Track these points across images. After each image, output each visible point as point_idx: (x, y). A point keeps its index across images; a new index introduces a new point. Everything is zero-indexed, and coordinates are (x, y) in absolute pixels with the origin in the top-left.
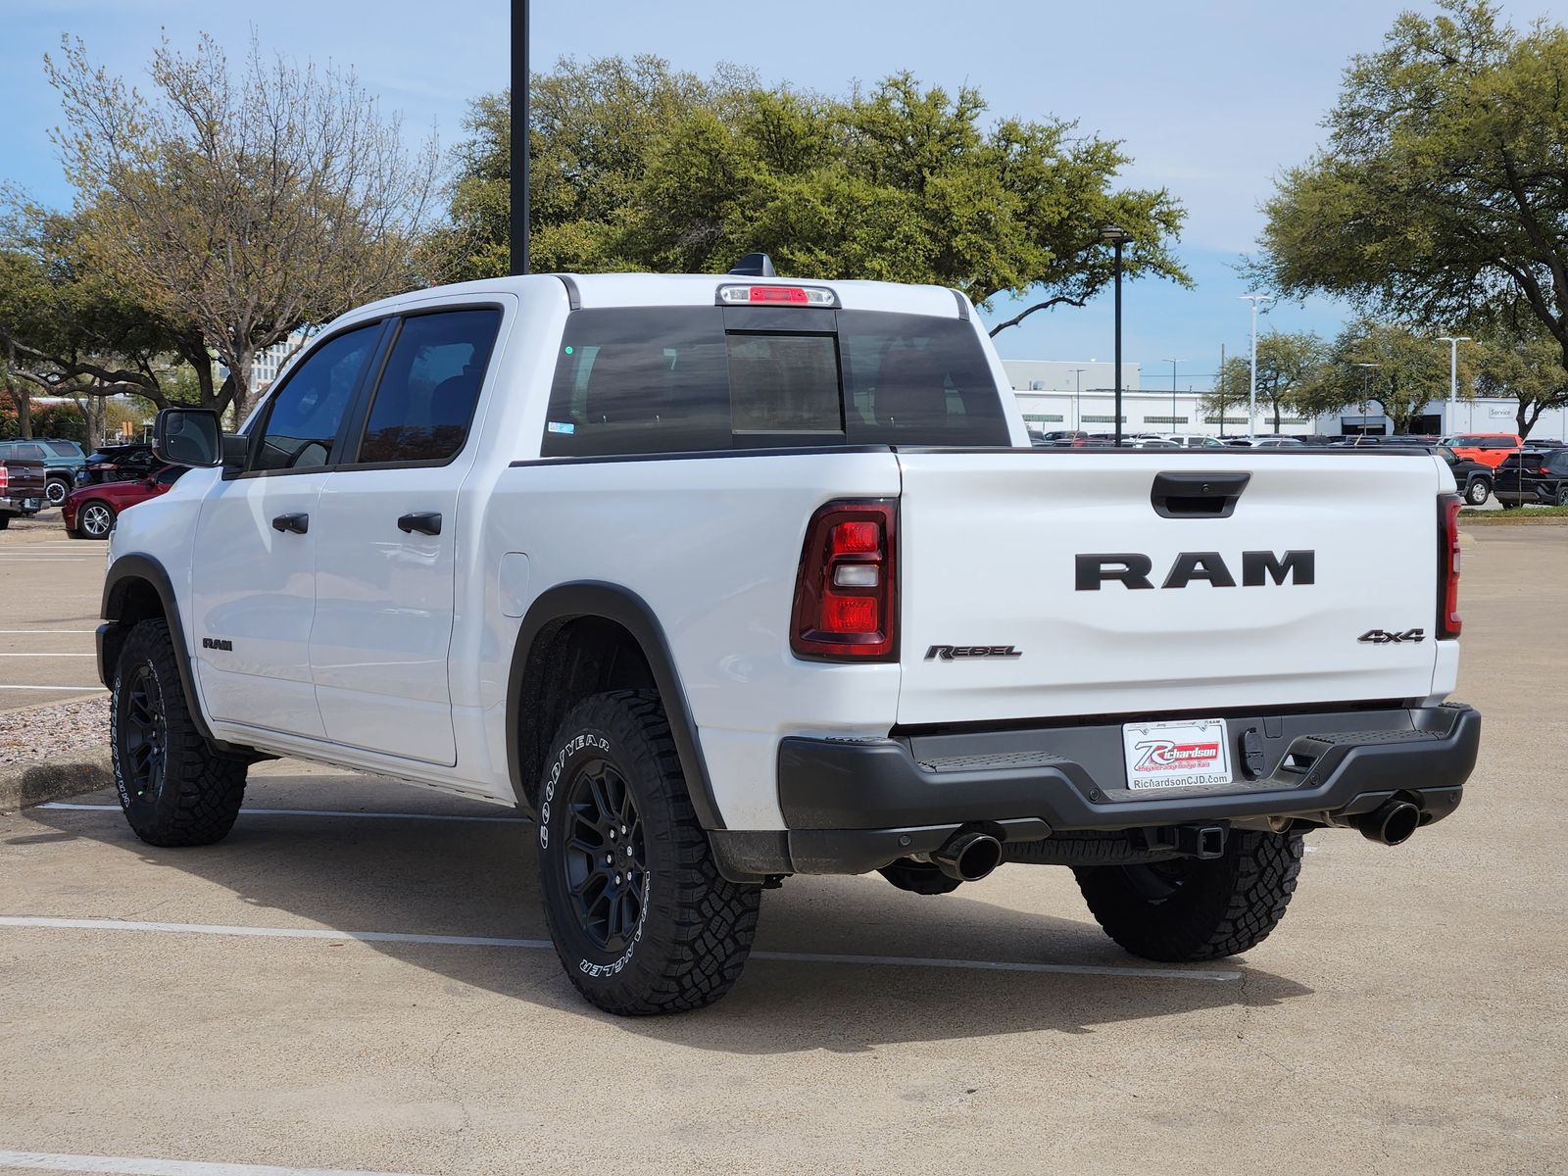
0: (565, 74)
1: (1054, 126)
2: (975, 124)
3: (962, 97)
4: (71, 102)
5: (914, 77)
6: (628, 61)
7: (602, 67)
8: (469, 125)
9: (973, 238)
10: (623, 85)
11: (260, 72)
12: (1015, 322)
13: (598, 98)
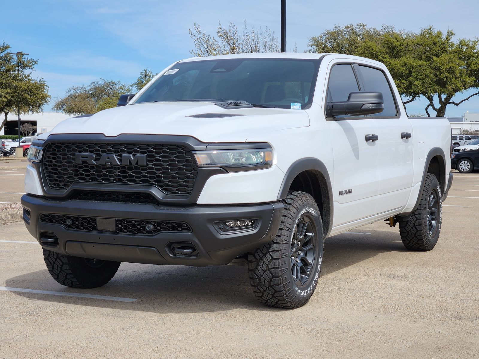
0: (337, 30)
1: (477, 40)
2: (451, 40)
3: (448, 33)
4: (197, 42)
5: (433, 27)
6: (355, 25)
7: (347, 27)
8: (309, 45)
9: (447, 74)
10: (353, 32)
11: (247, 32)
12: (467, 99)
13: (346, 36)
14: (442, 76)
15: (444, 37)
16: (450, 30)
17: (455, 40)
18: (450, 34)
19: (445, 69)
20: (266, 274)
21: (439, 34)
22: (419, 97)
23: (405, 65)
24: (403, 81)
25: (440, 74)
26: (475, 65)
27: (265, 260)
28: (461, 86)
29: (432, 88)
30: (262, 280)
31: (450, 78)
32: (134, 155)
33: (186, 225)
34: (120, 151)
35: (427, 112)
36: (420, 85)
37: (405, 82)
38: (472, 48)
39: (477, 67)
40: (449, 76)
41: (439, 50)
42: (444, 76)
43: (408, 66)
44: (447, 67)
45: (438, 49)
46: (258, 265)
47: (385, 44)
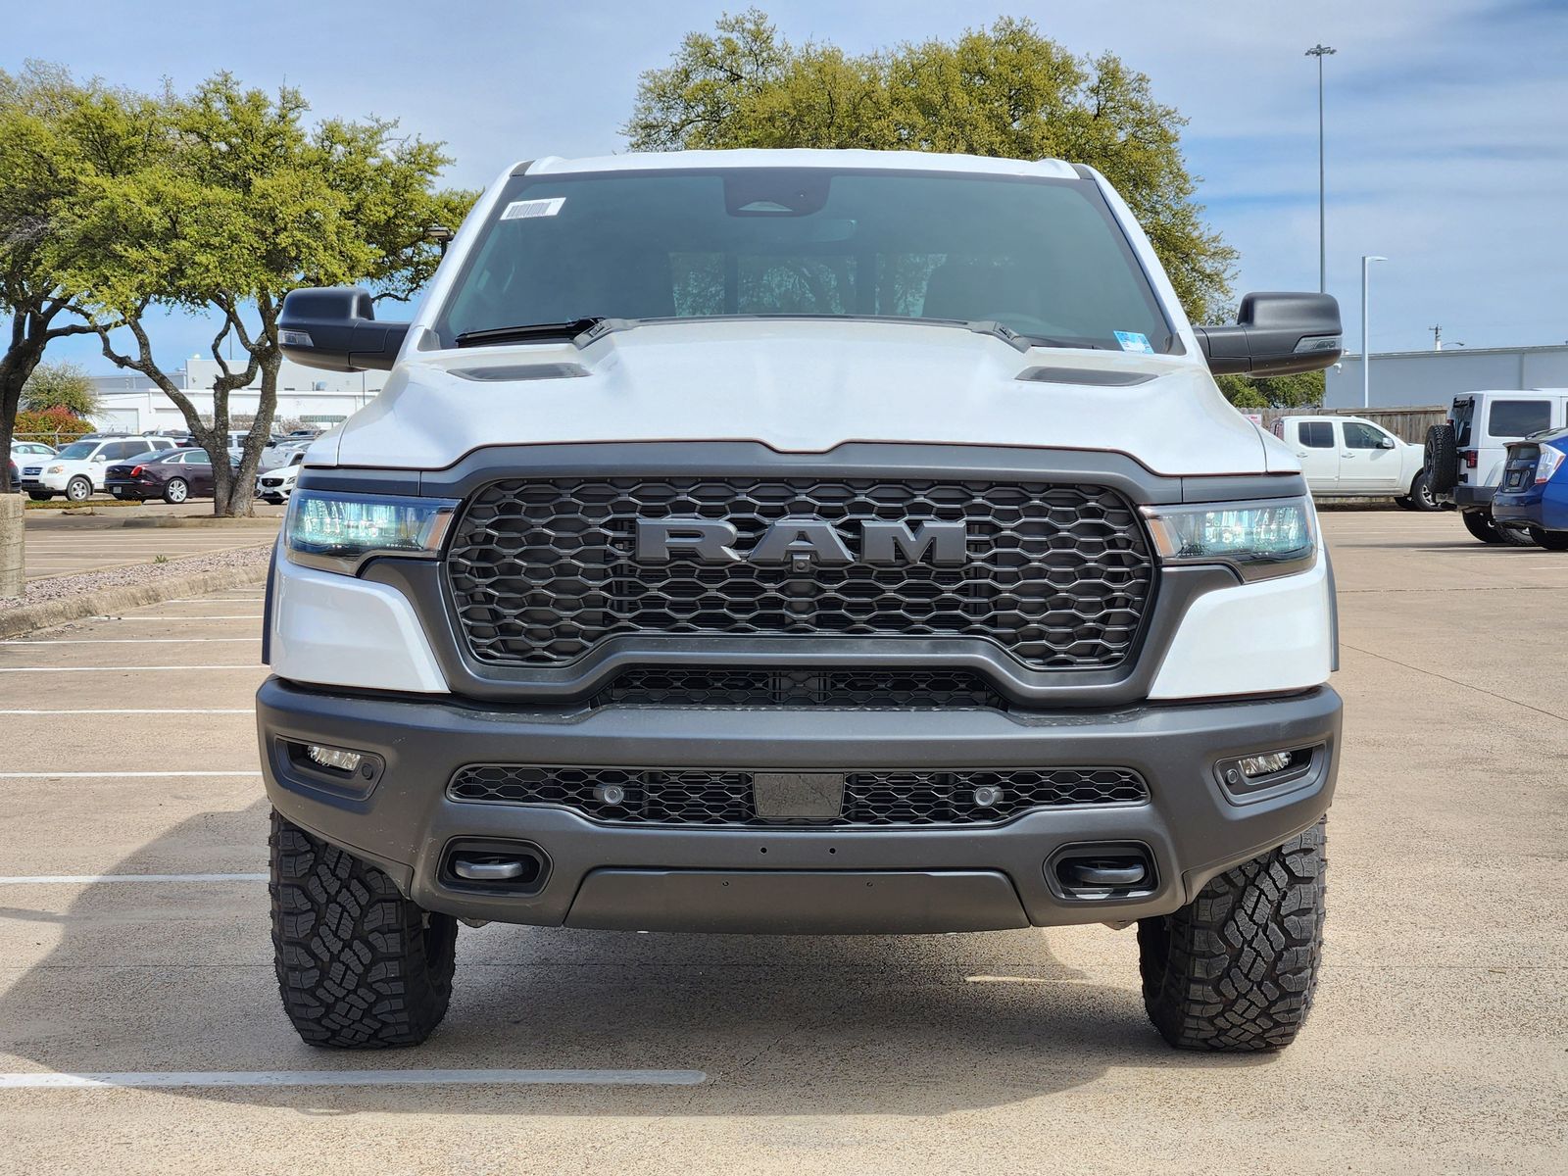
14: (283, 240)
15: (272, 112)
16: (289, 89)
17: (308, 127)
18: (292, 103)
19: (291, 218)
20: (1267, 937)
21: (257, 103)
22: (206, 306)
23: (157, 199)
24: (156, 253)
25: (276, 233)
26: (381, 209)
27: (1266, 885)
28: (344, 275)
29: (252, 277)
30: (1248, 955)
31: (308, 246)
32: (914, 526)
33: (1133, 778)
34: (847, 510)
35: (217, 357)
36: (216, 267)
37: (164, 256)
38: (366, 152)
39: (385, 213)
40: (306, 241)
41: (263, 155)
42: (290, 240)
43: (169, 205)
44: (295, 210)
45: (261, 150)
46: (1238, 904)
47: (80, 125)
